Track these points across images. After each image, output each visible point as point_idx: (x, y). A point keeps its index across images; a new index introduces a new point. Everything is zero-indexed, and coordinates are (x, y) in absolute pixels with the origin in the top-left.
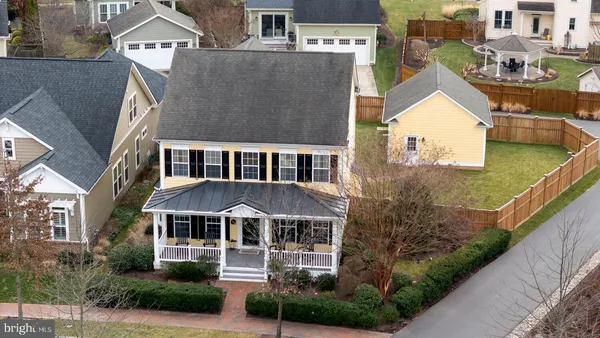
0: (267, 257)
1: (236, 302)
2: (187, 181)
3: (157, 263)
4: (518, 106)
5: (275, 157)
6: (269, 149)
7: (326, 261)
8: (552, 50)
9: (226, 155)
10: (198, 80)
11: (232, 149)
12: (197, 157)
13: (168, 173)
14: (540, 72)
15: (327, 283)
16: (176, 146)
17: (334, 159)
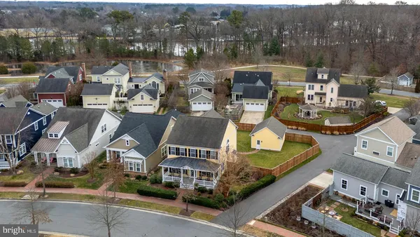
0: (194, 182)
1: (180, 197)
2: (175, 156)
3: (163, 181)
4: (303, 128)
5: (200, 151)
6: (198, 149)
7: (213, 184)
8: (325, 108)
9: (186, 149)
10: (183, 125)
11: (188, 148)
12: (178, 149)
13: (170, 154)
14: (317, 116)
15: (211, 192)
16: (172, 146)
17: (217, 153)
